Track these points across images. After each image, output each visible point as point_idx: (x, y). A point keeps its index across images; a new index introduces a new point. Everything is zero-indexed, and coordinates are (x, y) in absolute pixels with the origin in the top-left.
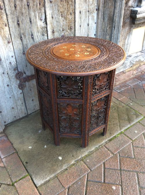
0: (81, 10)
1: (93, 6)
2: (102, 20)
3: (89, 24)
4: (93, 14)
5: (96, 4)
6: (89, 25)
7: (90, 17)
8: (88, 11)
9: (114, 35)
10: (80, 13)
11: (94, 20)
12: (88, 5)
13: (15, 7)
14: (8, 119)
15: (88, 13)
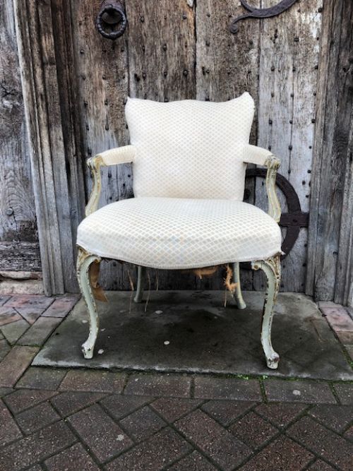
0: (273, 119)
1: (304, 113)
2: (322, 140)
3: (293, 147)
4: (303, 130)
5: (311, 111)
6: (293, 149)
7: (297, 134)
8: (291, 123)
9: (350, 175)
10: (271, 123)
11: (306, 140)
12: (290, 111)
14: (104, 282)
15: (290, 125)
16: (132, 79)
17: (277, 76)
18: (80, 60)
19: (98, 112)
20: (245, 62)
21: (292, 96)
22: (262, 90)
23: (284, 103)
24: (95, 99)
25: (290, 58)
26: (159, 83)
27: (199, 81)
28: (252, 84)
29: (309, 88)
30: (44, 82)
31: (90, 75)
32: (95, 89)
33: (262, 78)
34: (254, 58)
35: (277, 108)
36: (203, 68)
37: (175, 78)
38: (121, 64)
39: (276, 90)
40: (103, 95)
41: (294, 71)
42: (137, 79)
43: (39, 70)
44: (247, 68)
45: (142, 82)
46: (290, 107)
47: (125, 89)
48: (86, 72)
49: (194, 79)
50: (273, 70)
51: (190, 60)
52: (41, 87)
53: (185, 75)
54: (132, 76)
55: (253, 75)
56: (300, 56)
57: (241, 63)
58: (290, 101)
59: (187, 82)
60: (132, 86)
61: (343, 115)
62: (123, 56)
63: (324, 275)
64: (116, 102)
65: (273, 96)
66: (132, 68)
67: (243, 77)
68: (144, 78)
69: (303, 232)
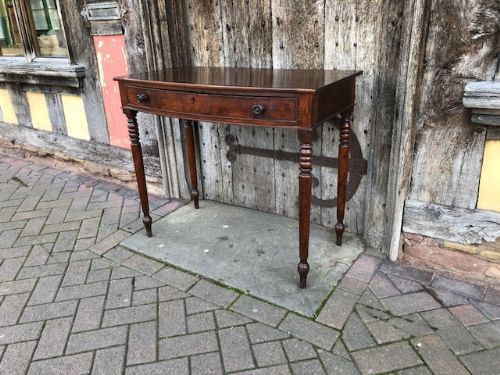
1: (366, 63)
4: (366, 80)
5: (373, 61)
7: (359, 83)
9: (396, 132)
12: (353, 60)
13: (235, 50)
16: (225, 29)
17: (341, 26)
18: (189, 12)
19: (202, 56)
20: (312, 12)
21: (355, 45)
22: (326, 39)
23: (347, 52)
24: (199, 45)
25: (353, 7)
26: (244, 32)
27: (275, 31)
28: (319, 34)
29: (370, 38)
30: (160, 35)
31: (196, 26)
32: (200, 37)
33: (327, 28)
34: (320, 8)
35: (341, 57)
36: (278, 19)
37: (256, 27)
38: (217, 16)
39: (340, 40)
40: (205, 42)
41: (357, 20)
42: (229, 29)
43: (155, 26)
44: (314, 17)
45: (232, 31)
46: (353, 57)
47: (220, 37)
48: (193, 23)
49: (271, 27)
50: (337, 20)
51: (266, 11)
52: (157, 39)
53: (263, 26)
54: (225, 26)
55: (320, 25)
56: (362, 6)
57: (309, 14)
58: (353, 51)
59: (265, 31)
60: (225, 34)
61: (392, 70)
62: (217, 9)
63: (374, 224)
64: (214, 48)
65: (337, 45)
66: (224, 19)
67: (311, 26)
68: (234, 28)
69: (364, 178)
